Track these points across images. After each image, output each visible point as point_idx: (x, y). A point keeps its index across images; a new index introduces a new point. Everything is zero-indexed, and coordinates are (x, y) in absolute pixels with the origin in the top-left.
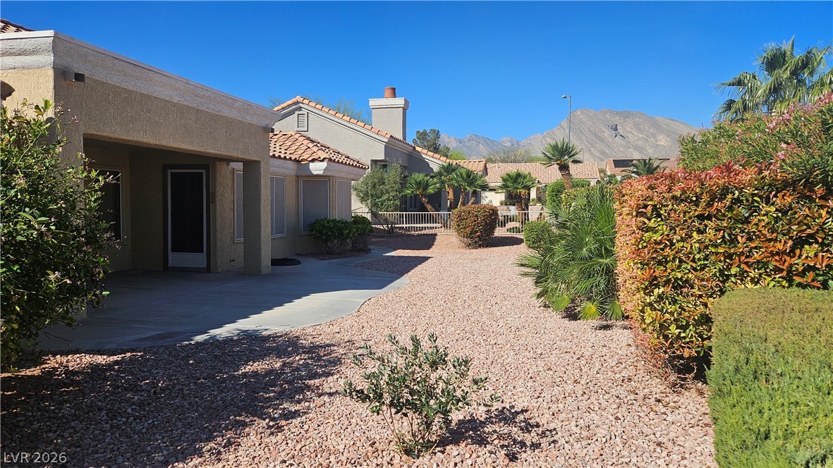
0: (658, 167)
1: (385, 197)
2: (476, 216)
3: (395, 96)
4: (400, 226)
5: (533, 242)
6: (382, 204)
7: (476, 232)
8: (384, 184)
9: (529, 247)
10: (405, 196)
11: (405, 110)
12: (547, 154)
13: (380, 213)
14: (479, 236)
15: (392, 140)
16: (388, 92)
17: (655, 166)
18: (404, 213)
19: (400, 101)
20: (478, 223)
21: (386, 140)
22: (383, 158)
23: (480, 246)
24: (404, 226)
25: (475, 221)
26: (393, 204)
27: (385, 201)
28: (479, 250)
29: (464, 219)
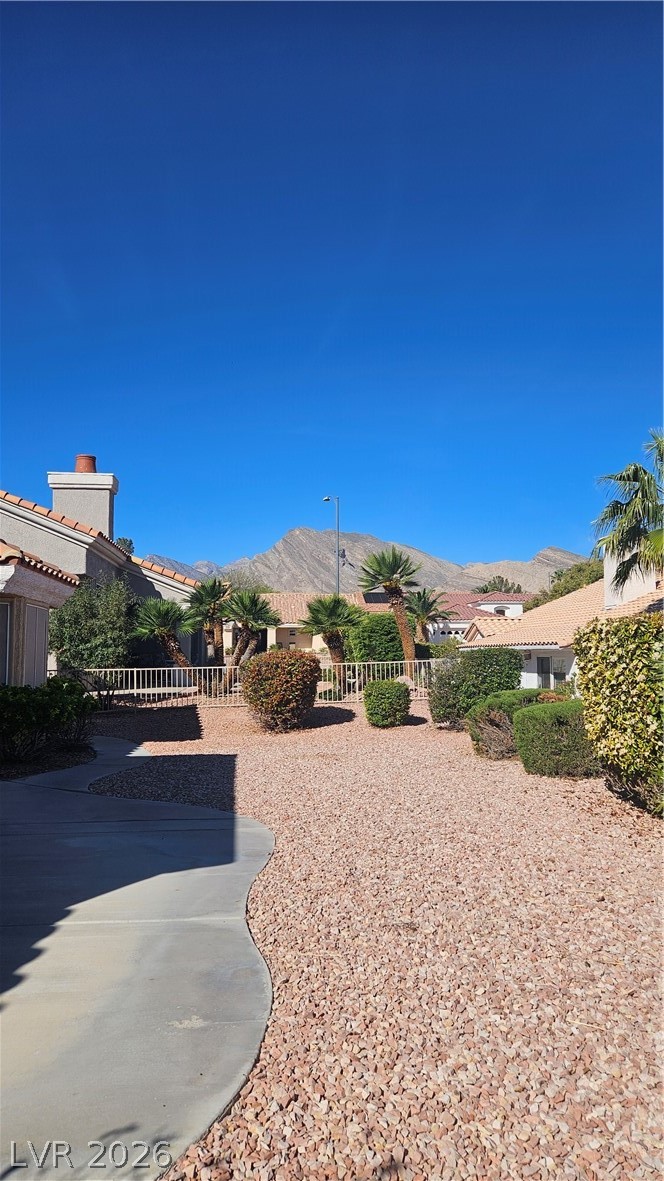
1: (98, 640)
2: (290, 673)
3: (95, 471)
4: (127, 692)
6: (90, 656)
8: (94, 616)
9: (373, 725)
10: (137, 639)
11: (113, 493)
13: (87, 670)
14: (292, 709)
15: (100, 540)
16: (82, 463)
18: (135, 670)
19: (105, 479)
21: (91, 541)
22: (83, 572)
23: (292, 728)
24: (135, 691)
26: (114, 653)
27: (96, 647)
28: (294, 735)
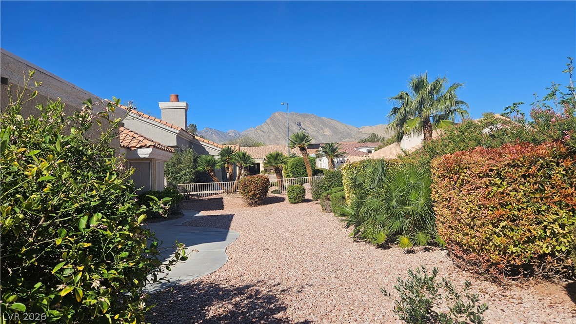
0: (337, 148)
1: (183, 173)
3: (178, 100)
4: (195, 193)
5: (294, 199)
6: (180, 179)
7: (257, 195)
8: (181, 163)
9: (292, 203)
10: (198, 172)
11: (186, 110)
12: (292, 140)
13: (179, 185)
14: (258, 197)
15: (182, 131)
16: (173, 98)
17: (335, 147)
18: (198, 184)
19: (183, 104)
20: (258, 188)
21: (178, 132)
22: (176, 145)
23: (259, 205)
24: (198, 193)
25: (256, 187)
26: (189, 177)
27: (182, 175)
28: (259, 207)
29: (248, 186)
